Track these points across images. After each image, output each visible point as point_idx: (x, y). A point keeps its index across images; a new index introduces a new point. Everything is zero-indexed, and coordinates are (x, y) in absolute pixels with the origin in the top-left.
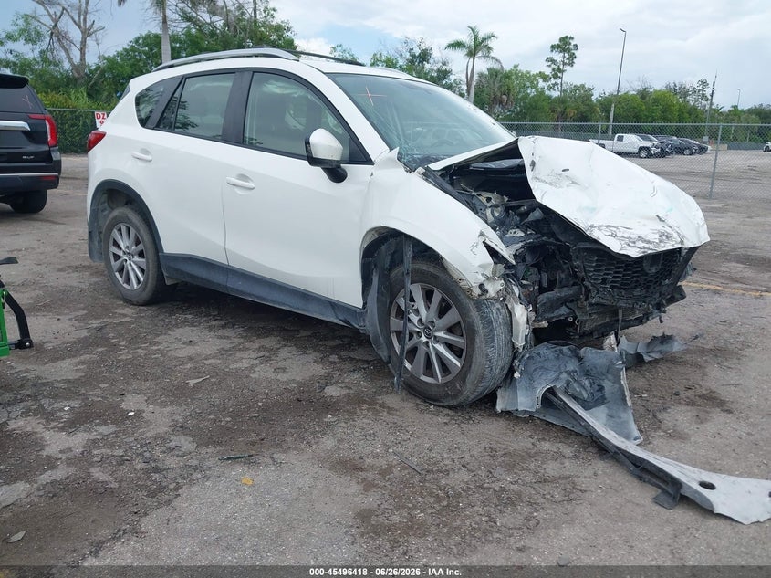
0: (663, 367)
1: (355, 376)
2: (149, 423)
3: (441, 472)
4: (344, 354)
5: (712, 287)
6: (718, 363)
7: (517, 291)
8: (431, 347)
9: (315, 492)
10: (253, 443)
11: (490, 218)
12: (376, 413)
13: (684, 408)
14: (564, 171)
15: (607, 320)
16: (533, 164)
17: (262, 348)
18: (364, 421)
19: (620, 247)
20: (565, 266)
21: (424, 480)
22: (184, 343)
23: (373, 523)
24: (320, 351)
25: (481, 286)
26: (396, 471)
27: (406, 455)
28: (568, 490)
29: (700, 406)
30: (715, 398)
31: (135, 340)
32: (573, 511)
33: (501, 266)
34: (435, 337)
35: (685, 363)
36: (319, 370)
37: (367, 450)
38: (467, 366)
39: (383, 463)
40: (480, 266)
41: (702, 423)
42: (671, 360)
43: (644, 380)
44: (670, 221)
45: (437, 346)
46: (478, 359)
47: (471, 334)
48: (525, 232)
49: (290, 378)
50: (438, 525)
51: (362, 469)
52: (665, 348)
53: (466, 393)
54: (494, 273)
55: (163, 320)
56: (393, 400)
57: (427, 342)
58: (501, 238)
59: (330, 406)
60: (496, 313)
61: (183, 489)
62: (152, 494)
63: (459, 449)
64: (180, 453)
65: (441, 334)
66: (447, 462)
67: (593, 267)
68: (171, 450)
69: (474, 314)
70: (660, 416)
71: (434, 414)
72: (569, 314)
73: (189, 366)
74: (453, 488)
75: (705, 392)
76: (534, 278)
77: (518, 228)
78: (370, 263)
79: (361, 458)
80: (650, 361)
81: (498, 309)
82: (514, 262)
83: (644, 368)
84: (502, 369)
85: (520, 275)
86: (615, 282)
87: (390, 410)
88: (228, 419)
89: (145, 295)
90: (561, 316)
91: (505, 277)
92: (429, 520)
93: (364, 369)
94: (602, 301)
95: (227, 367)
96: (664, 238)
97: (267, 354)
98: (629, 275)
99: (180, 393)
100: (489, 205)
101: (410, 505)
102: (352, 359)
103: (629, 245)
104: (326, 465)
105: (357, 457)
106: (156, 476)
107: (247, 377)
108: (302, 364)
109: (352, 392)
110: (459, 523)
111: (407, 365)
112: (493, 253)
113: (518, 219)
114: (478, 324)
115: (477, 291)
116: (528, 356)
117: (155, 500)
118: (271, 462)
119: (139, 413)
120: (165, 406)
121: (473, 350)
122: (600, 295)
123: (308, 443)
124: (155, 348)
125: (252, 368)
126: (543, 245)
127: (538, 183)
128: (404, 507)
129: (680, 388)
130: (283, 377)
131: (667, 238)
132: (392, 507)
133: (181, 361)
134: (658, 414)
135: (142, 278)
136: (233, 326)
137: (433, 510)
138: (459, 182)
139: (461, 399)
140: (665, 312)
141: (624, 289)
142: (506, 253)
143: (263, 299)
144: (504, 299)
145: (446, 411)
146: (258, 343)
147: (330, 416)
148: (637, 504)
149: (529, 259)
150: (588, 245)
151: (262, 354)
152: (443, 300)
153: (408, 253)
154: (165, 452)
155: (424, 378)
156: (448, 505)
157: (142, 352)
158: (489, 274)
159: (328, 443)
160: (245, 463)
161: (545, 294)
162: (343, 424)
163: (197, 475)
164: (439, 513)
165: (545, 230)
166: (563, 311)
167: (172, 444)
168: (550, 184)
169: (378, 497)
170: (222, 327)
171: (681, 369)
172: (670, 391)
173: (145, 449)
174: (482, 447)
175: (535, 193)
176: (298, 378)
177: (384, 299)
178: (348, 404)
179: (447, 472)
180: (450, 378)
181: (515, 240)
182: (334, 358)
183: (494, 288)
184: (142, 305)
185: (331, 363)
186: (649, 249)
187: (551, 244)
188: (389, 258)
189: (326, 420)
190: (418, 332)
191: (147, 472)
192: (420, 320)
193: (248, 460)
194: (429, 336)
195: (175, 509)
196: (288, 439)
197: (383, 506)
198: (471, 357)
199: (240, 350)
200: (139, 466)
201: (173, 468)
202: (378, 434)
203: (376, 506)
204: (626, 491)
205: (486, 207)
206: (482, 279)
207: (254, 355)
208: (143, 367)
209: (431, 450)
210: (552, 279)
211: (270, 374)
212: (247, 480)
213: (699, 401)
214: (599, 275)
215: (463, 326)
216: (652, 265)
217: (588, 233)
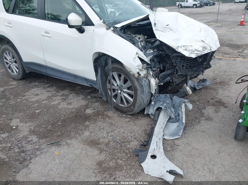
0: (203, 91)
1: (97, 104)
2: (21, 131)
3: (127, 142)
4: (93, 95)
5: (219, 57)
6: (222, 88)
7: (151, 73)
8: (122, 94)
9: (82, 155)
10: (59, 136)
11: (140, 46)
12: (104, 119)
13: (211, 107)
14: (167, 25)
15: (184, 79)
16: (155, 24)
17: (63, 95)
18: (100, 123)
19: (188, 54)
20: (168, 62)
21: (121, 147)
22: (35, 95)
23: (103, 167)
24: (84, 95)
25: (138, 73)
26: (111, 143)
27: (115, 136)
28: (172, 145)
29: (216, 106)
30: (221, 102)
31: (17, 95)
32: (174, 154)
33: (145, 65)
34: (123, 91)
35: (211, 89)
36: (83, 103)
37: (101, 136)
38: (135, 101)
39: (106, 140)
40: (137, 66)
41: (217, 113)
42: (206, 88)
43: (197, 97)
44: (207, 42)
45: (124, 94)
46: (139, 99)
47: (136, 90)
48: (153, 50)
49: (72, 107)
50: (127, 165)
51: (99, 144)
52: (204, 84)
53: (135, 110)
54: (143, 68)
55: (27, 86)
56: (110, 113)
57: (121, 93)
58: (144, 54)
59: (87, 118)
60: (144, 82)
61: (33, 159)
62: (21, 163)
63: (134, 131)
64: (32, 143)
65: (125, 90)
66: (130, 137)
67: (178, 62)
68: (28, 142)
69: (136, 83)
70: (203, 111)
71: (125, 118)
72: (171, 79)
73: (36, 105)
74: (131, 148)
75: (218, 100)
76: (158, 66)
77: (151, 49)
78: (96, 65)
79: (99, 139)
80: (199, 89)
81: (145, 80)
82: (150, 63)
83: (197, 92)
84: (148, 101)
85: (153, 66)
86: (187, 66)
87: (109, 117)
88: (50, 126)
89: (20, 77)
90: (168, 80)
91: (147, 69)
92: (123, 163)
93: (100, 101)
94: (182, 73)
95: (50, 104)
96: (204, 49)
97: (64, 97)
98: (191, 63)
99: (33, 117)
100: (139, 40)
101: (116, 158)
102: (96, 97)
103: (192, 53)
104: (86, 143)
105: (97, 139)
106: (23, 154)
107: (57, 108)
108: (78, 101)
109: (96, 111)
110: (134, 163)
111: (114, 100)
112: (142, 60)
113: (151, 45)
114: (138, 87)
115: (137, 75)
116: (156, 96)
117: (22, 165)
118: (66, 144)
119: (17, 127)
120: (27, 123)
121: (137, 96)
122: (181, 71)
123: (79, 134)
124: (24, 98)
125: (59, 104)
126: (160, 55)
127: (157, 32)
128: (114, 159)
129: (209, 99)
130: (70, 107)
131: (206, 49)
132: (110, 159)
133: (34, 103)
134: (202, 111)
135: (17, 71)
136: (53, 86)
137: (125, 159)
138: (128, 32)
139: (134, 112)
140: (204, 72)
141: (190, 68)
142: (147, 60)
143: (61, 78)
144: (147, 77)
145: (129, 116)
146: (61, 93)
147: (87, 122)
148: (196, 149)
149: (155, 60)
150: (177, 54)
151: (63, 97)
152: (125, 78)
153: (110, 62)
154: (26, 143)
155: (120, 105)
156: (130, 156)
157: (19, 100)
158: (141, 69)
159: (87, 133)
160: (56, 145)
161: (162, 74)
162: (92, 125)
163: (38, 153)
164: (127, 160)
165: (161, 49)
166: (169, 78)
167: (29, 139)
168: (162, 31)
169: (105, 155)
170: (49, 87)
171: (210, 91)
172: (206, 100)
173: (19, 142)
174: (142, 130)
175: (156, 36)
176: (76, 107)
177: (103, 78)
178: (94, 116)
179: (129, 142)
180: (129, 105)
181: (149, 54)
182: (89, 97)
183: (143, 73)
184: (20, 80)
185: (88, 99)
186: (199, 54)
187: (164, 54)
188: (104, 62)
189: (86, 124)
190: (117, 89)
191: (19, 153)
192: (117, 85)
193: (57, 144)
194: (121, 91)
195: (29, 169)
196: (72, 133)
197: (106, 159)
198: (136, 98)
199: (55, 96)
200: (16, 151)
201: (29, 150)
202: (105, 128)
203: (104, 159)
204: (192, 144)
205: (139, 42)
206: (138, 71)
207: (60, 98)
208: (19, 106)
209: (124, 133)
210: (164, 66)
211: (66, 106)
212: (57, 153)
213: (216, 104)
214: (181, 64)
215: (132, 87)
216: (200, 59)
217: (177, 50)
